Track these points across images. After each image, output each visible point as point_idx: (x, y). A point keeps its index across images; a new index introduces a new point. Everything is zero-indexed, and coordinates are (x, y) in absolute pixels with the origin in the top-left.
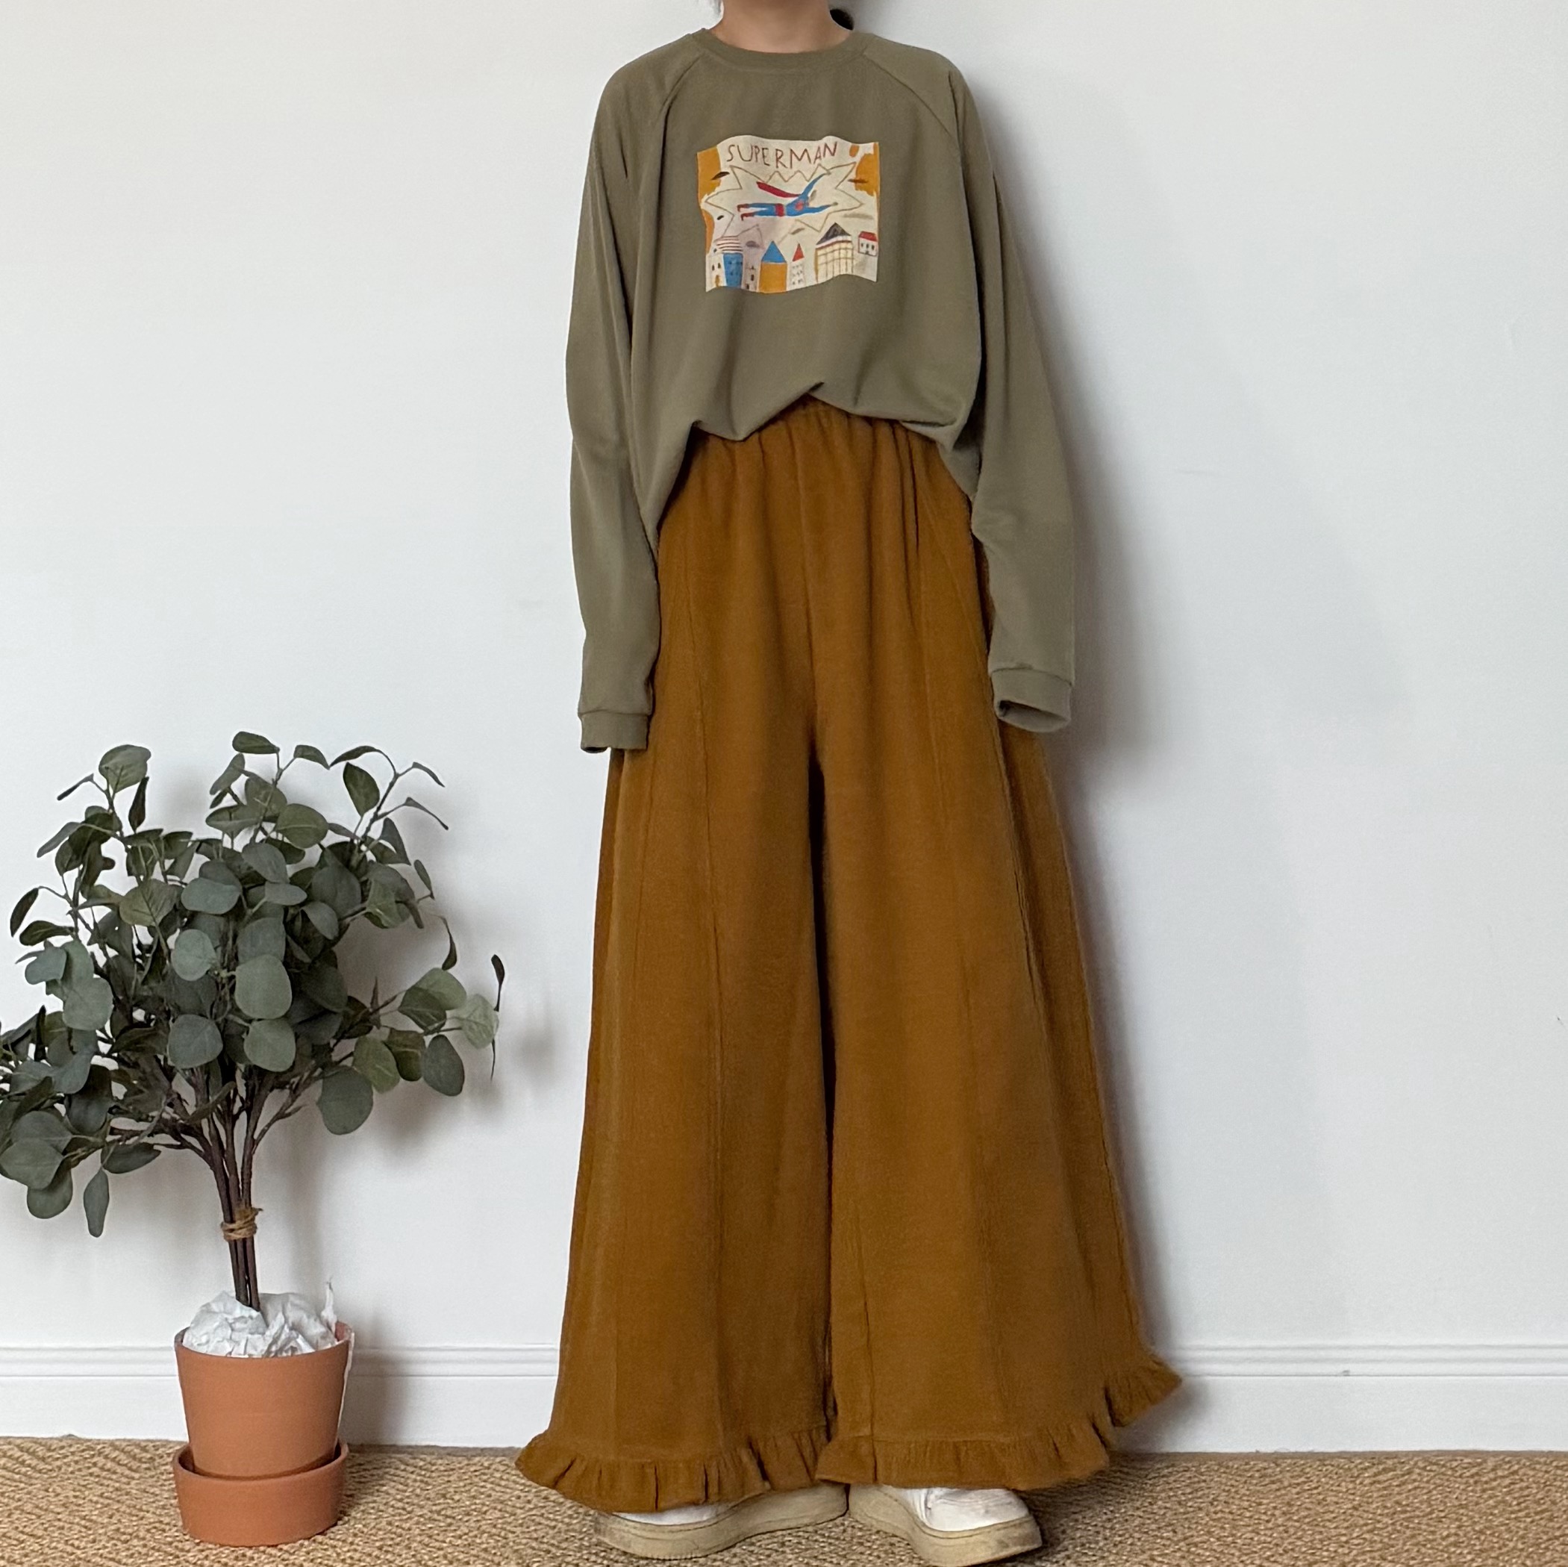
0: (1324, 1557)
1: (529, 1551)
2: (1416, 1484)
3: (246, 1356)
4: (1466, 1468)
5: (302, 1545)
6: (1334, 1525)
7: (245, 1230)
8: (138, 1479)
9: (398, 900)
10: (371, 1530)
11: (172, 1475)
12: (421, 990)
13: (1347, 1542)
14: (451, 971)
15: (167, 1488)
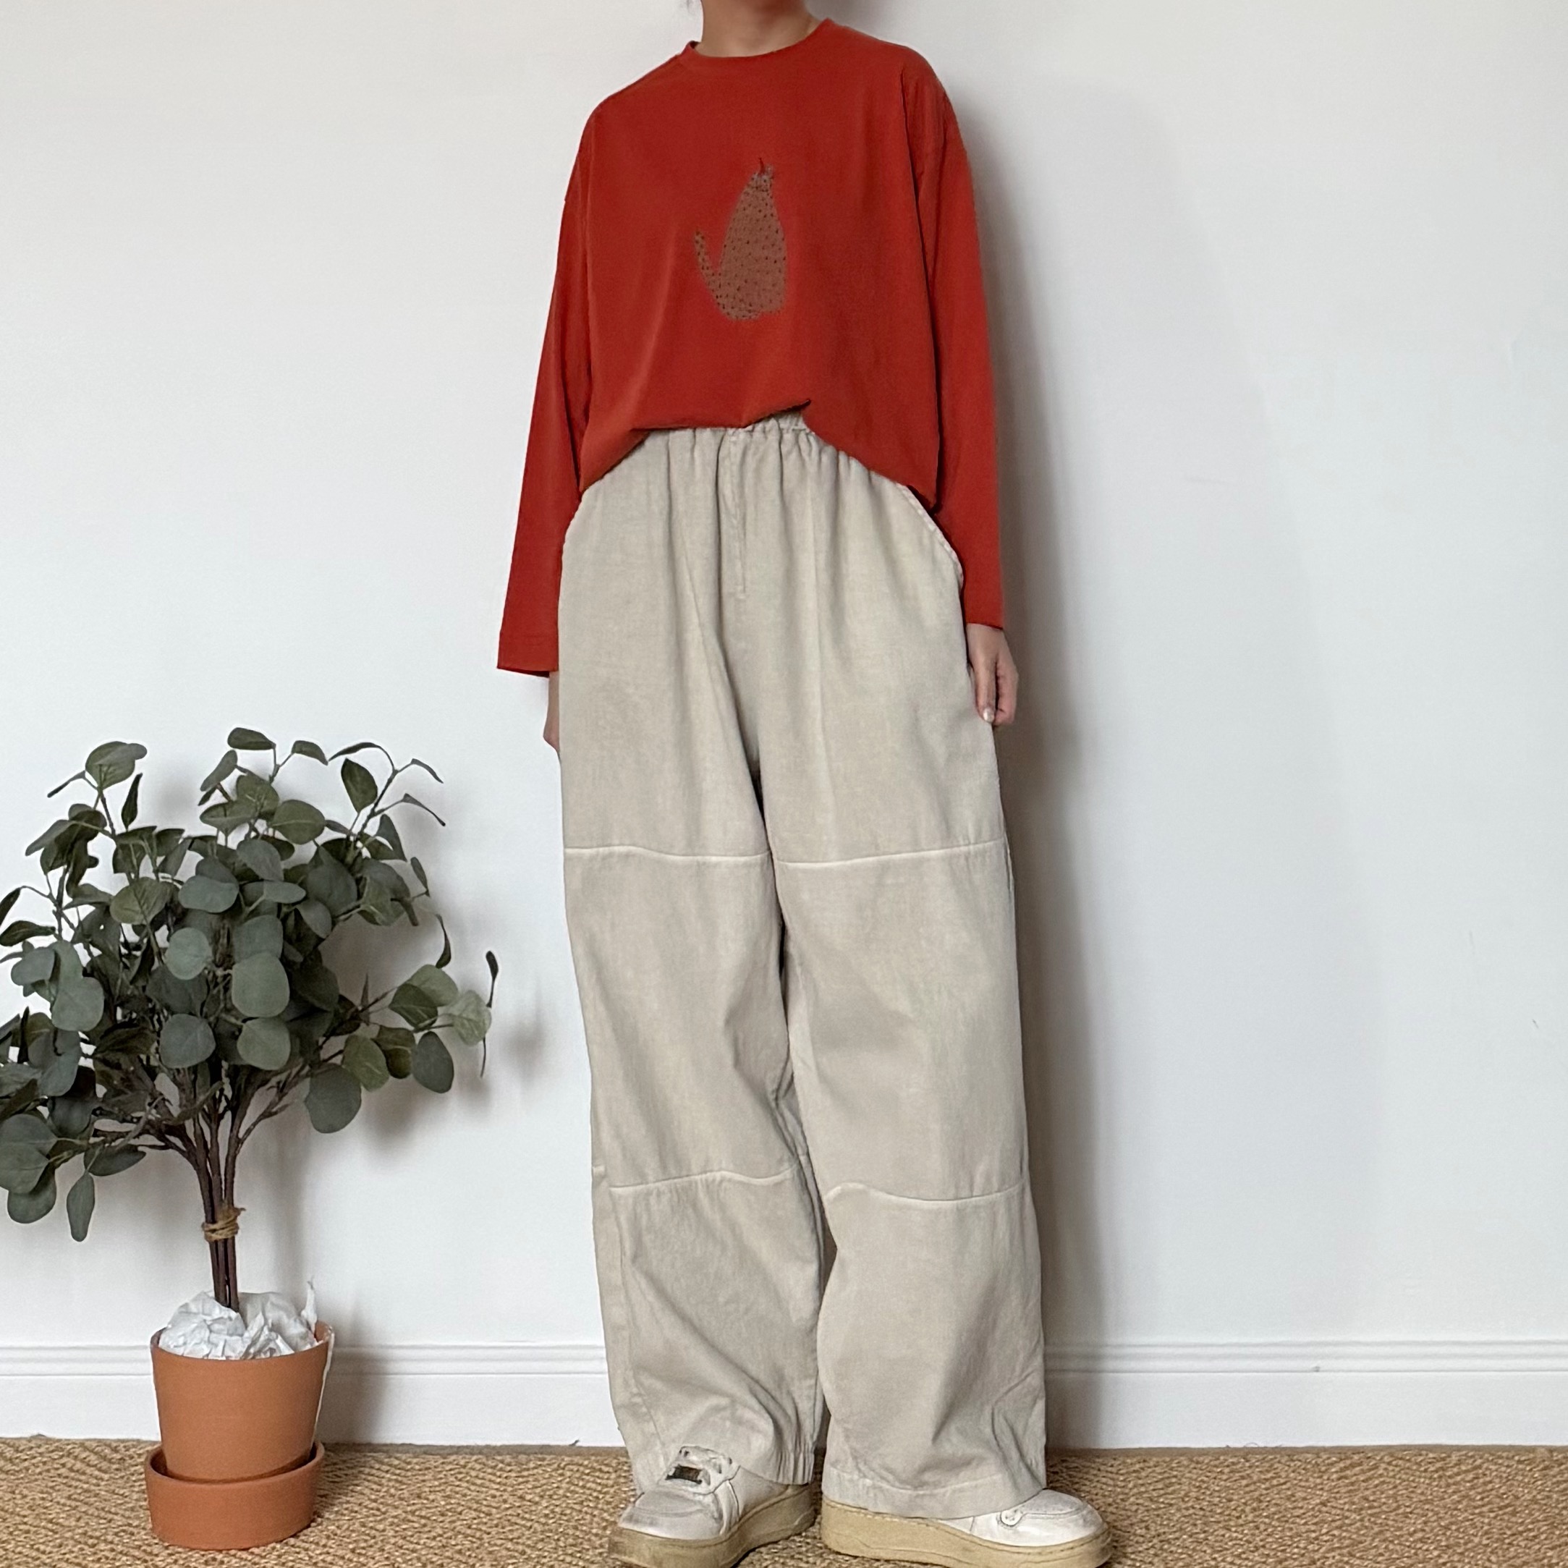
0: (1294, 1554)
1: (504, 1552)
2: (1382, 1479)
3: (224, 1358)
4: (1430, 1463)
5: (274, 1548)
6: (1303, 1521)
7: (225, 1230)
8: (107, 1480)
9: (394, 897)
10: (345, 1531)
11: (143, 1476)
12: (413, 987)
13: (1316, 1539)
14: (444, 969)
15: (136, 1489)
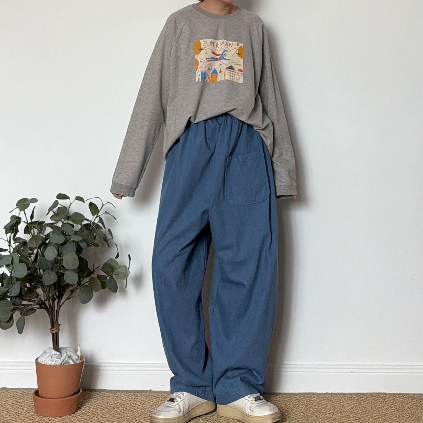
2: (368, 402)
3: (55, 365)
4: (381, 397)
5: (68, 417)
6: (346, 412)
7: (56, 330)
9: (103, 239)
10: (87, 412)
11: (32, 397)
12: (107, 264)
13: (350, 417)
15: (31, 401)
